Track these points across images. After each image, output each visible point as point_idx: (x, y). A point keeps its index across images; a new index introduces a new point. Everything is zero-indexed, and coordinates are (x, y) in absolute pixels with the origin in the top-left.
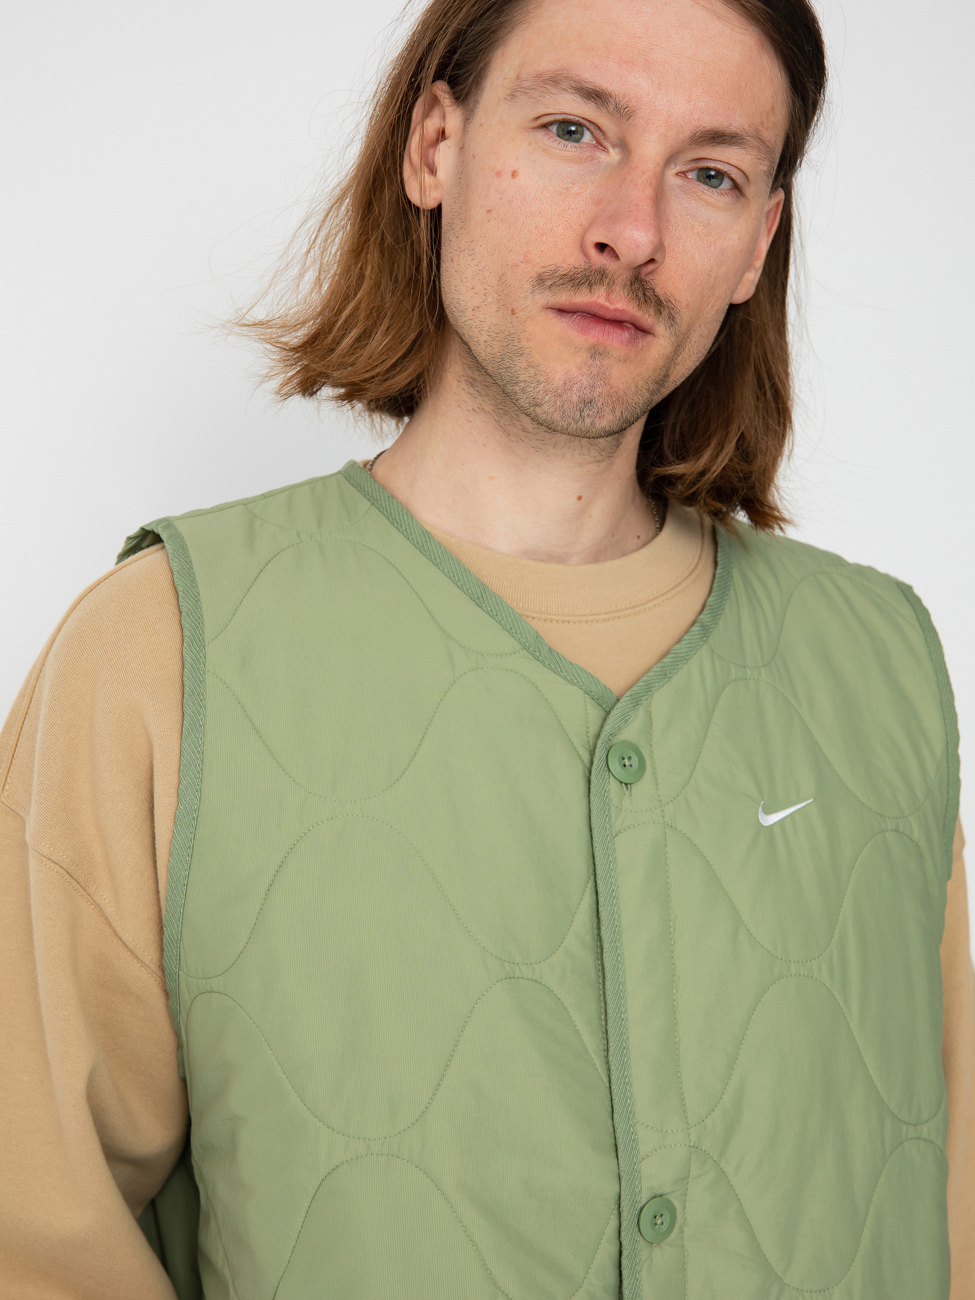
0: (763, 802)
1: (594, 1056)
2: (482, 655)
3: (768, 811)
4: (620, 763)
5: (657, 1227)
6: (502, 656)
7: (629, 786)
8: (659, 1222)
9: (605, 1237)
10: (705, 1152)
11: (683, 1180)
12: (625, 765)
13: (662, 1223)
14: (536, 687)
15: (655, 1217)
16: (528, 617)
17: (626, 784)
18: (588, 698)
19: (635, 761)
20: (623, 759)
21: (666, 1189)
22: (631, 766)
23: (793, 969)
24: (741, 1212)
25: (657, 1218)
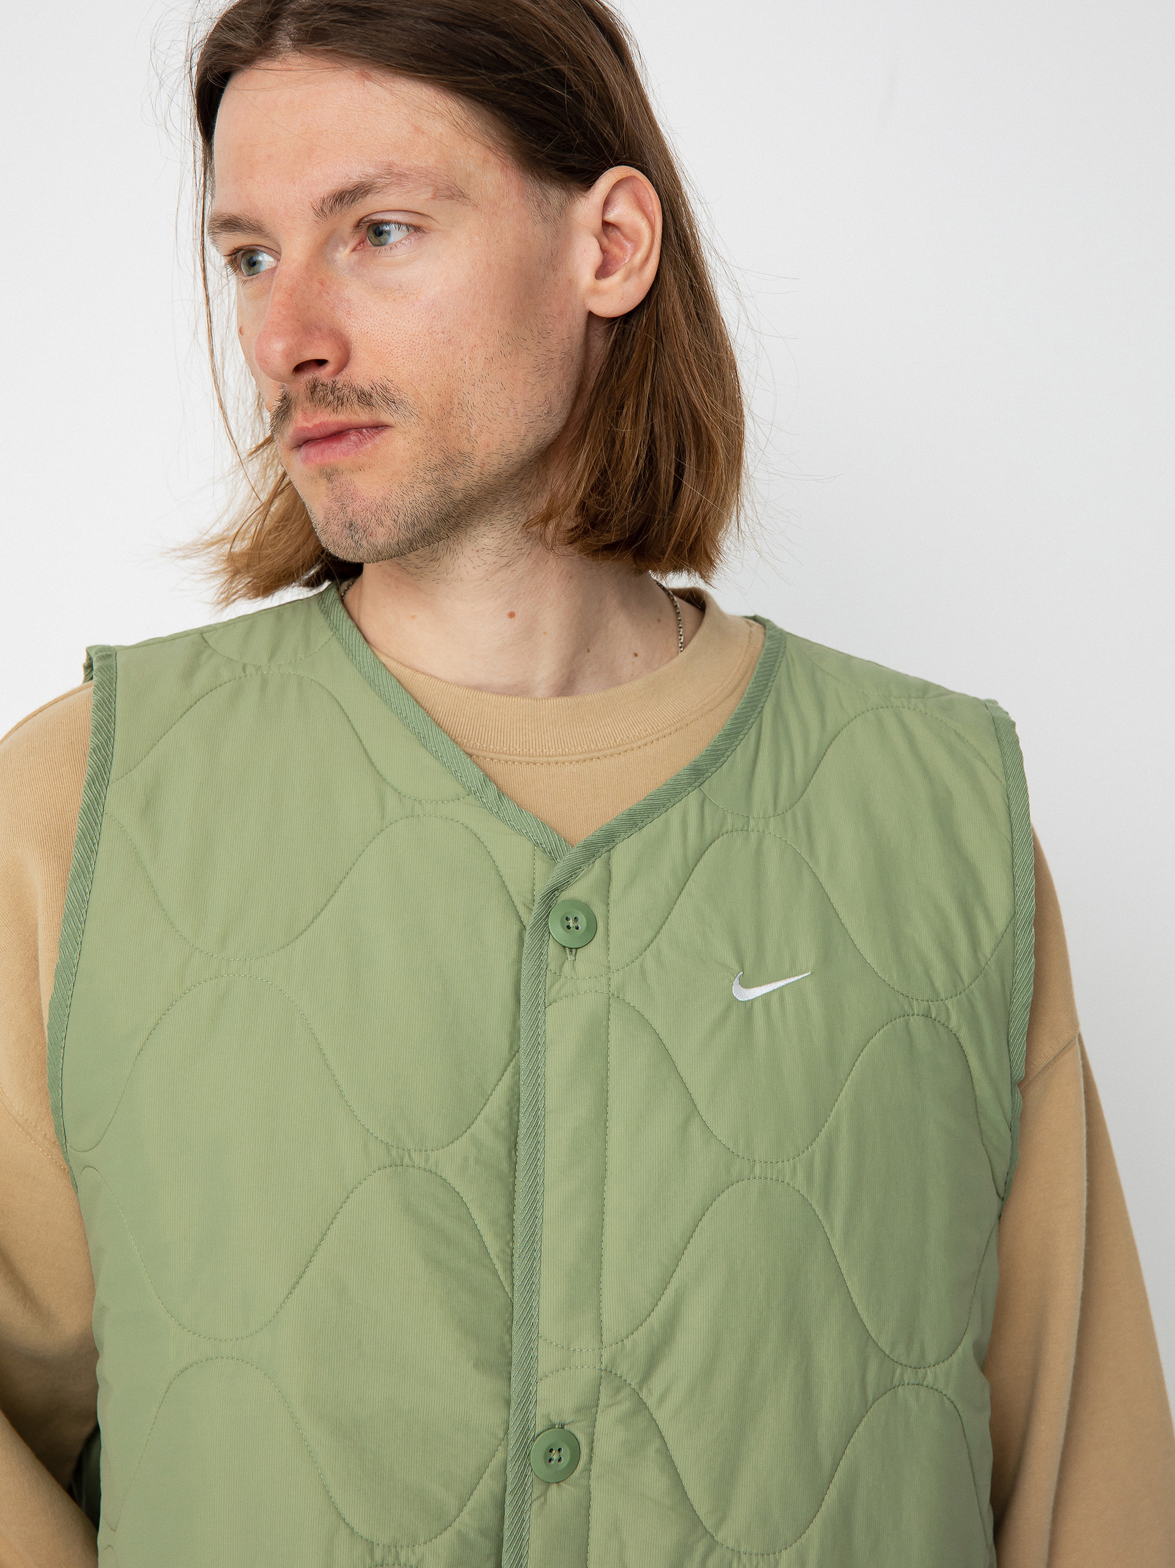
0: (741, 973)
1: (495, 1261)
2: (420, 802)
3: (746, 984)
4: (562, 922)
5: (552, 1463)
6: (443, 802)
7: (574, 951)
8: (555, 1457)
9: (488, 1471)
10: (621, 1377)
11: (590, 1408)
12: (569, 927)
13: (560, 1460)
14: (479, 838)
15: (551, 1451)
16: (485, 758)
17: (571, 949)
18: (539, 852)
19: (582, 923)
20: (567, 919)
21: (568, 1418)
22: (577, 928)
23: (757, 1170)
24: (665, 1451)
25: (554, 1452)
